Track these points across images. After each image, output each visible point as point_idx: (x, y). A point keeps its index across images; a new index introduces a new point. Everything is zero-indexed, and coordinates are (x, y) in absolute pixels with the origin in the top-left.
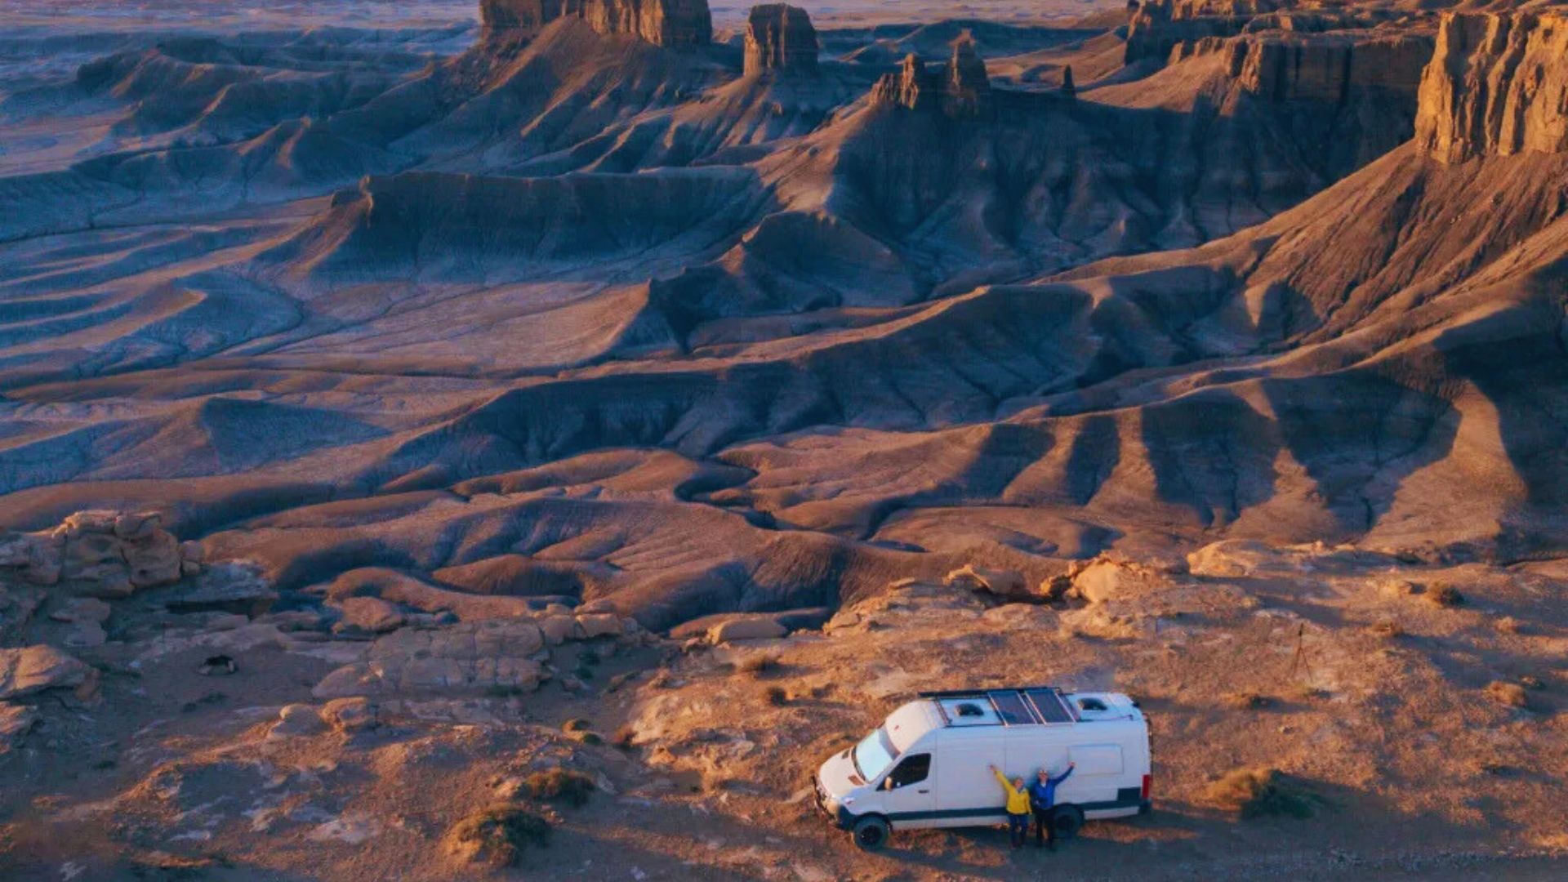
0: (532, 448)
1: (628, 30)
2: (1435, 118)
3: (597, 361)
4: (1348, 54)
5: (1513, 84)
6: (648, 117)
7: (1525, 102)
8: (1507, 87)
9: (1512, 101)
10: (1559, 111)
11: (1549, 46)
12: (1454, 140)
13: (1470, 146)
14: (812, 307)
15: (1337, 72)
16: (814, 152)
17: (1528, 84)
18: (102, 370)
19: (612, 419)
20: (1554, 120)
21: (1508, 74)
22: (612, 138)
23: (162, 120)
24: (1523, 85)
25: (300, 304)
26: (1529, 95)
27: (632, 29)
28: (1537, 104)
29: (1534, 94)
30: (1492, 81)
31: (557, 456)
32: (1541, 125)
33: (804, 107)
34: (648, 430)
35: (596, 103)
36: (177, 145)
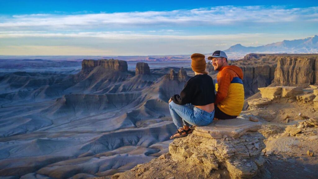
0: (110, 147)
1: (112, 68)
2: (279, 78)
3: (118, 129)
4: (254, 69)
5: (294, 71)
6: (117, 84)
7: (297, 74)
8: (293, 71)
9: (295, 74)
10: (305, 75)
11: (301, 64)
12: (284, 82)
13: (287, 83)
14: (160, 117)
15: (252, 72)
16: (154, 88)
17: (298, 71)
18: (9, 135)
19: (126, 141)
20: (303, 77)
21: (294, 68)
22: (110, 88)
23: (16, 86)
24: (296, 71)
25: (52, 120)
26: (298, 73)
27: (113, 68)
28: (300, 74)
29: (299, 73)
30: (290, 71)
31: (116, 149)
32: (301, 78)
33: (148, 81)
34: (133, 143)
35: (106, 82)
36: (20, 91)
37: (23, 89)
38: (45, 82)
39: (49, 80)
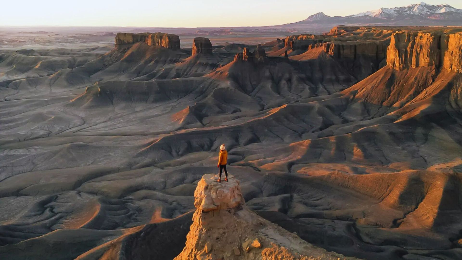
0: (174, 153)
1: (158, 45)
2: (394, 59)
3: (180, 129)
4: (355, 46)
5: (414, 50)
6: (167, 66)
7: (418, 55)
8: (413, 50)
9: (414, 54)
10: (428, 56)
11: (422, 40)
12: (400, 64)
13: (405, 66)
14: (234, 112)
15: (353, 51)
16: (221, 73)
17: (418, 50)
18: (26, 139)
19: (195, 143)
20: (426, 59)
21: (412, 47)
22: (158, 72)
23: (22, 71)
24: (417, 50)
25: (82, 118)
26: (418, 52)
27: (159, 45)
28: (421, 55)
29: (420, 52)
30: (408, 49)
31: (182, 155)
32: (423, 60)
33: (210, 63)
34: (206, 147)
35: (150, 64)
36: (28, 77)
37: (32, 74)
38: (62, 65)
39: (69, 61)
